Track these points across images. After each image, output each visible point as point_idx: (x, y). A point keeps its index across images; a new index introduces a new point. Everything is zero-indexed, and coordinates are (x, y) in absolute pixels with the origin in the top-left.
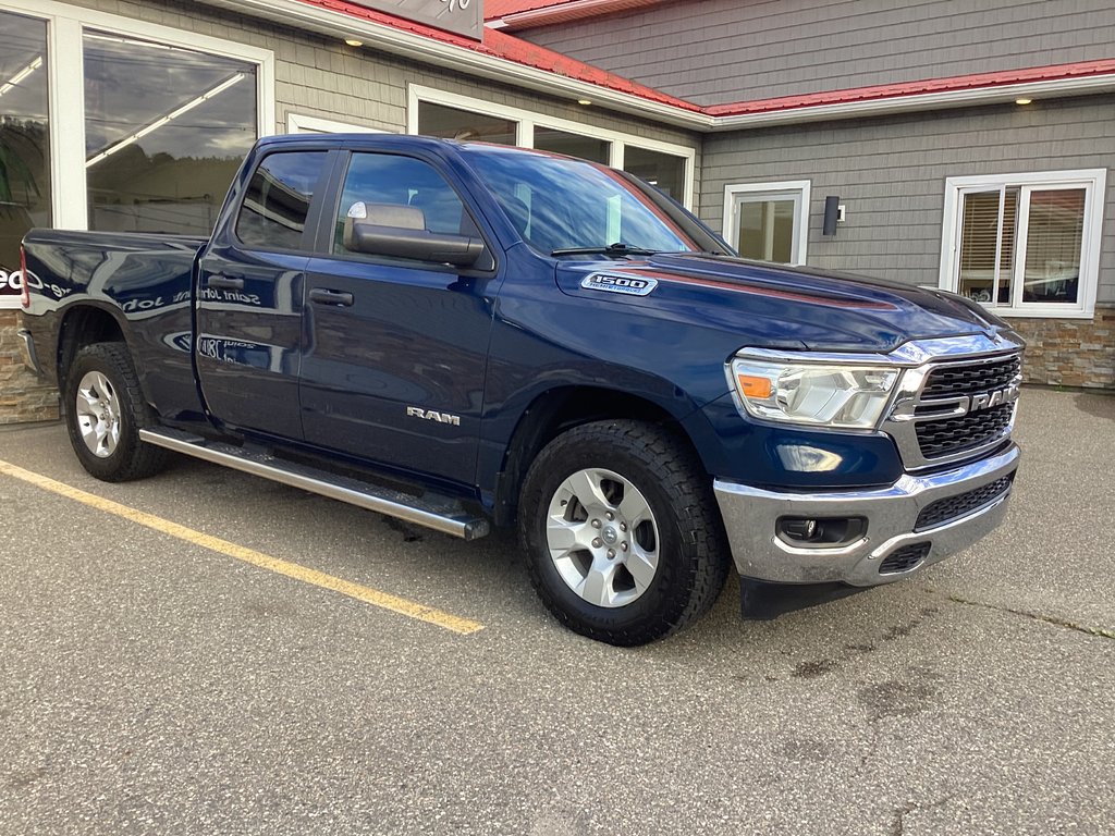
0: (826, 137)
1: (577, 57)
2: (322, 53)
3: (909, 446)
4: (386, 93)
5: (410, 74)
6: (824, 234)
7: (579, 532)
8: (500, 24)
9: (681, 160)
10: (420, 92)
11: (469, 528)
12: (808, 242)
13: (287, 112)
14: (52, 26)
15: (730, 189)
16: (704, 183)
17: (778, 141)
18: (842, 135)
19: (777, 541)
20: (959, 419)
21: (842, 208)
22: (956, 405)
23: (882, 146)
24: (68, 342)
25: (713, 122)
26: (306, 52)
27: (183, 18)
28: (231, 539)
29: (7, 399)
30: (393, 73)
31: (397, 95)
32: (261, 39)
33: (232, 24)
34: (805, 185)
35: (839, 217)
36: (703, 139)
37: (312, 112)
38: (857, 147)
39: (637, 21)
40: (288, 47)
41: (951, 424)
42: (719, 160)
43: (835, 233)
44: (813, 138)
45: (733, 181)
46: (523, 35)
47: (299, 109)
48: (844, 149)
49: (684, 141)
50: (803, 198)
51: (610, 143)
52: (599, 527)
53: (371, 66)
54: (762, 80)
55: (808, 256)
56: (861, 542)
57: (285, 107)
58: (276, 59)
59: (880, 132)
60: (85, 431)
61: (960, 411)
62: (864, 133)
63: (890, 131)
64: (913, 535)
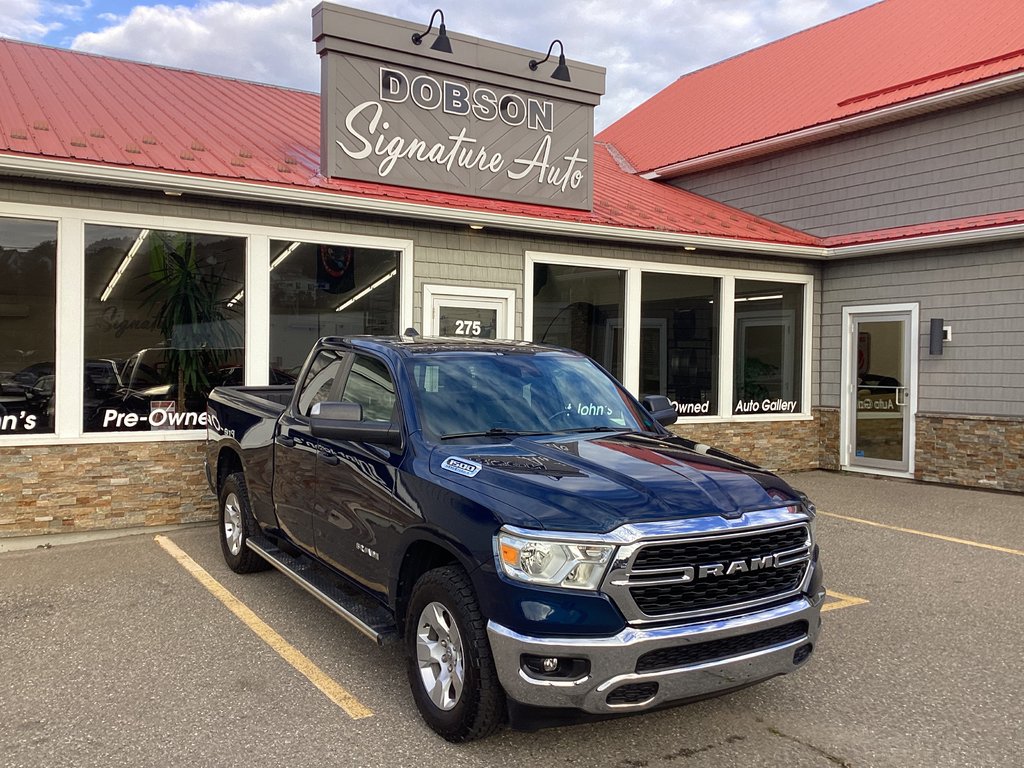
0: (930, 263)
1: (717, 199)
2: (453, 237)
3: (627, 605)
4: (505, 260)
5: (527, 243)
6: (931, 353)
7: (434, 649)
8: (653, 175)
9: (800, 287)
10: (534, 257)
11: (381, 637)
12: (919, 360)
13: (422, 284)
14: (248, 242)
15: (847, 310)
16: (824, 305)
17: (888, 267)
18: (946, 262)
19: (522, 673)
20: (686, 584)
21: (948, 329)
22: (682, 574)
23: (983, 271)
24: (224, 470)
25: (825, 252)
26: (440, 237)
27: (343, 225)
28: (276, 627)
29: (205, 504)
30: (512, 245)
31: (515, 261)
32: (404, 233)
33: (382, 225)
34: (914, 307)
35: (946, 338)
36: (821, 268)
37: (443, 281)
38: (960, 272)
39: (766, 166)
40: (425, 236)
41: (676, 588)
42: (836, 284)
43: (941, 353)
44: (920, 264)
45: (849, 303)
46: (673, 182)
47: (433, 281)
48: (948, 274)
49: (802, 269)
50: (913, 319)
51: (720, 278)
52: (445, 646)
53: (492, 241)
54: (873, 213)
55: (919, 373)
56: (586, 678)
57: (422, 280)
58: (414, 246)
59: (980, 258)
60: (229, 534)
61: (686, 578)
62: (967, 259)
63: (991, 257)
64: (634, 676)
